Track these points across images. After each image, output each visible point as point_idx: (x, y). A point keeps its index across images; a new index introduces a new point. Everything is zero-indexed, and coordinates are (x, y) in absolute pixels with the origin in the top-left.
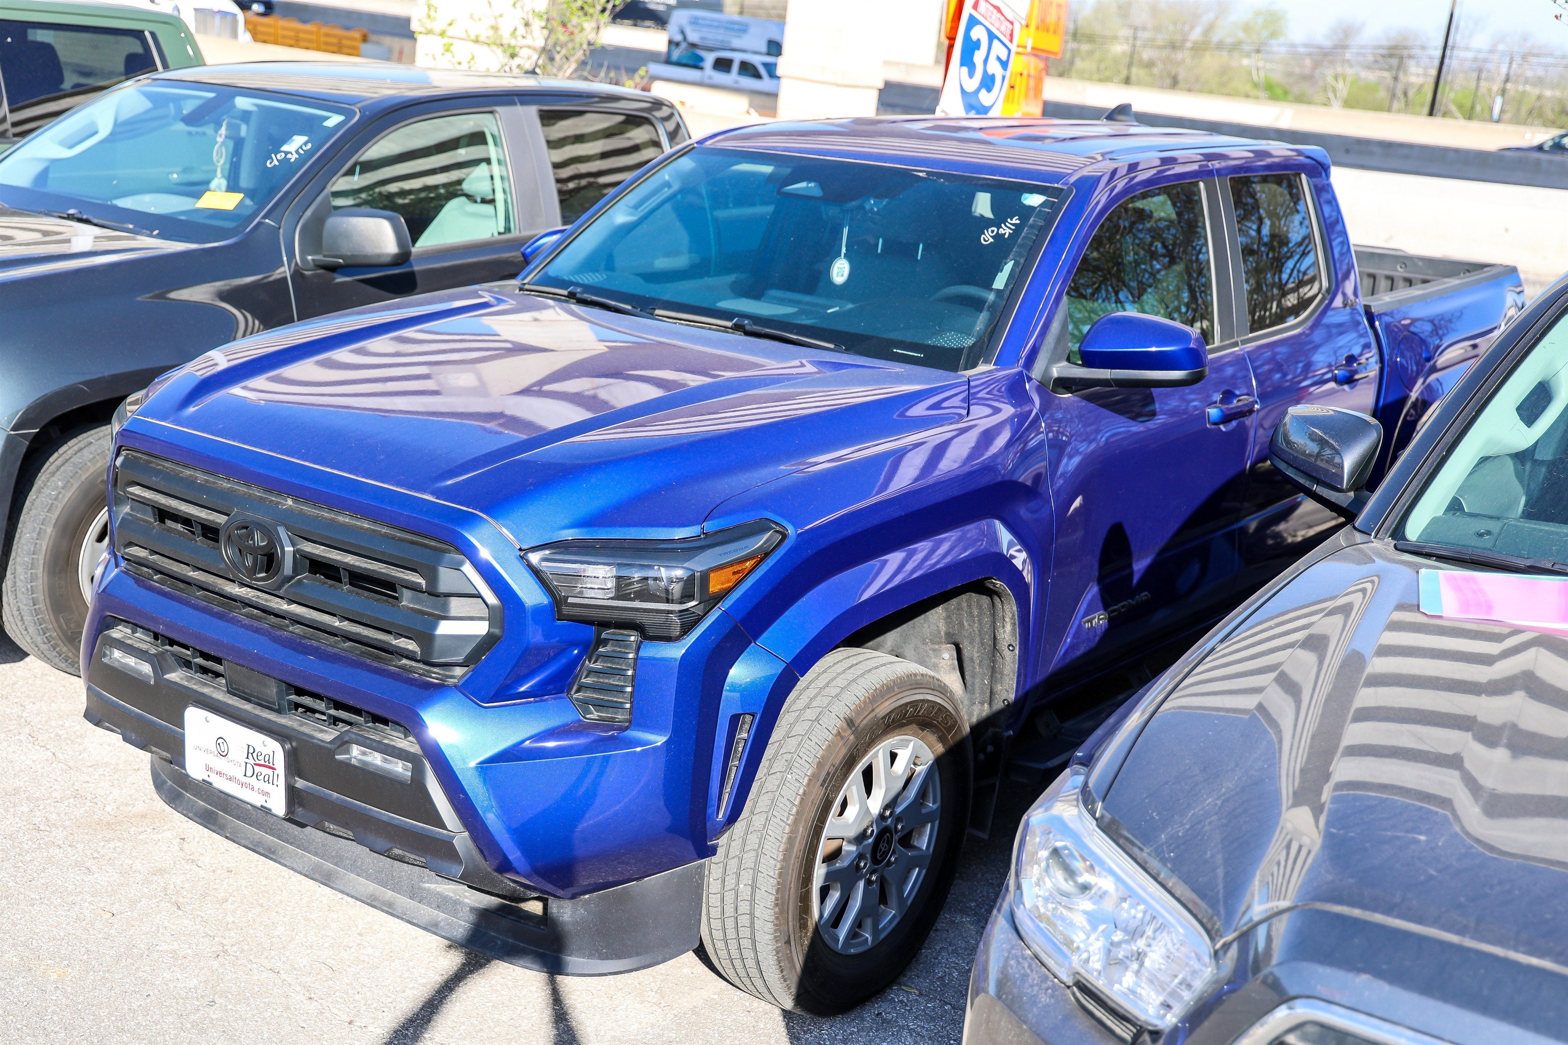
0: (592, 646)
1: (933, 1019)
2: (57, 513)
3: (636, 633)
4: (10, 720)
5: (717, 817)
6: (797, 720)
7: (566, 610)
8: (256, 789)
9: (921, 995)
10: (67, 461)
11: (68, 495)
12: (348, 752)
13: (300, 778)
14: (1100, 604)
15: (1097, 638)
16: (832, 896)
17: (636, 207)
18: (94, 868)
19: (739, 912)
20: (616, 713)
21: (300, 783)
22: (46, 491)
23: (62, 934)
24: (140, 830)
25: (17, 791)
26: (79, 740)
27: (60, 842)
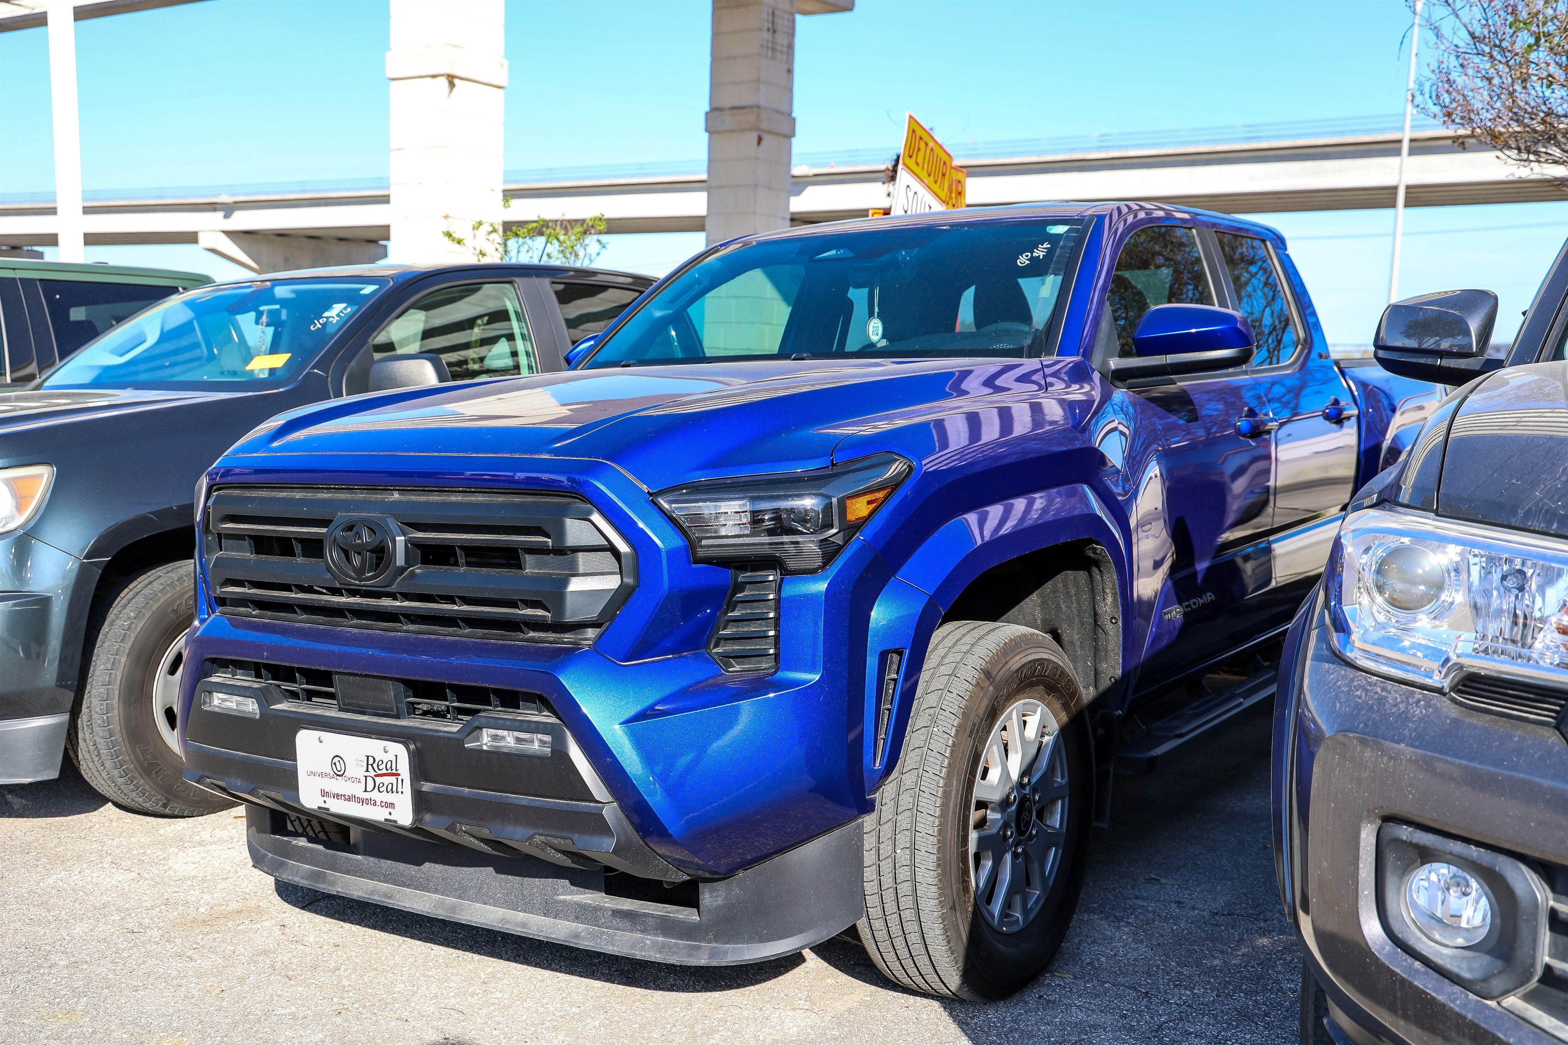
0: (730, 592)
1: (1098, 996)
2: (130, 643)
3: (773, 572)
4: (91, 853)
5: (874, 765)
6: (932, 676)
7: (701, 553)
8: (378, 803)
9: (1075, 978)
10: (137, 593)
11: (141, 624)
12: (478, 739)
13: (427, 781)
14: (1175, 599)
15: (1176, 632)
16: (984, 866)
17: (672, 302)
18: (195, 956)
19: (898, 881)
20: (759, 662)
21: (427, 787)
22: (119, 623)
23: (171, 1011)
24: (238, 922)
25: (105, 906)
26: (163, 862)
27: (157, 940)
